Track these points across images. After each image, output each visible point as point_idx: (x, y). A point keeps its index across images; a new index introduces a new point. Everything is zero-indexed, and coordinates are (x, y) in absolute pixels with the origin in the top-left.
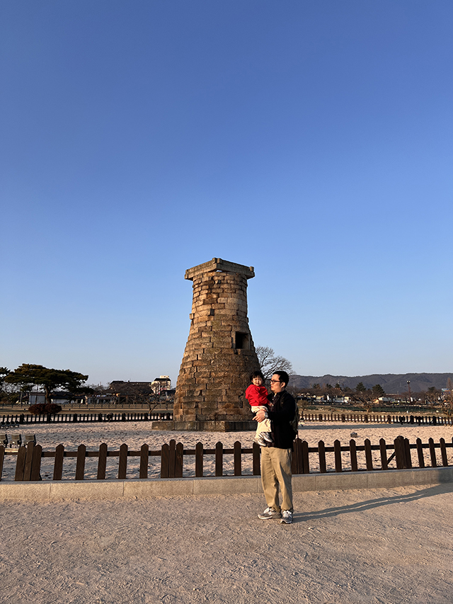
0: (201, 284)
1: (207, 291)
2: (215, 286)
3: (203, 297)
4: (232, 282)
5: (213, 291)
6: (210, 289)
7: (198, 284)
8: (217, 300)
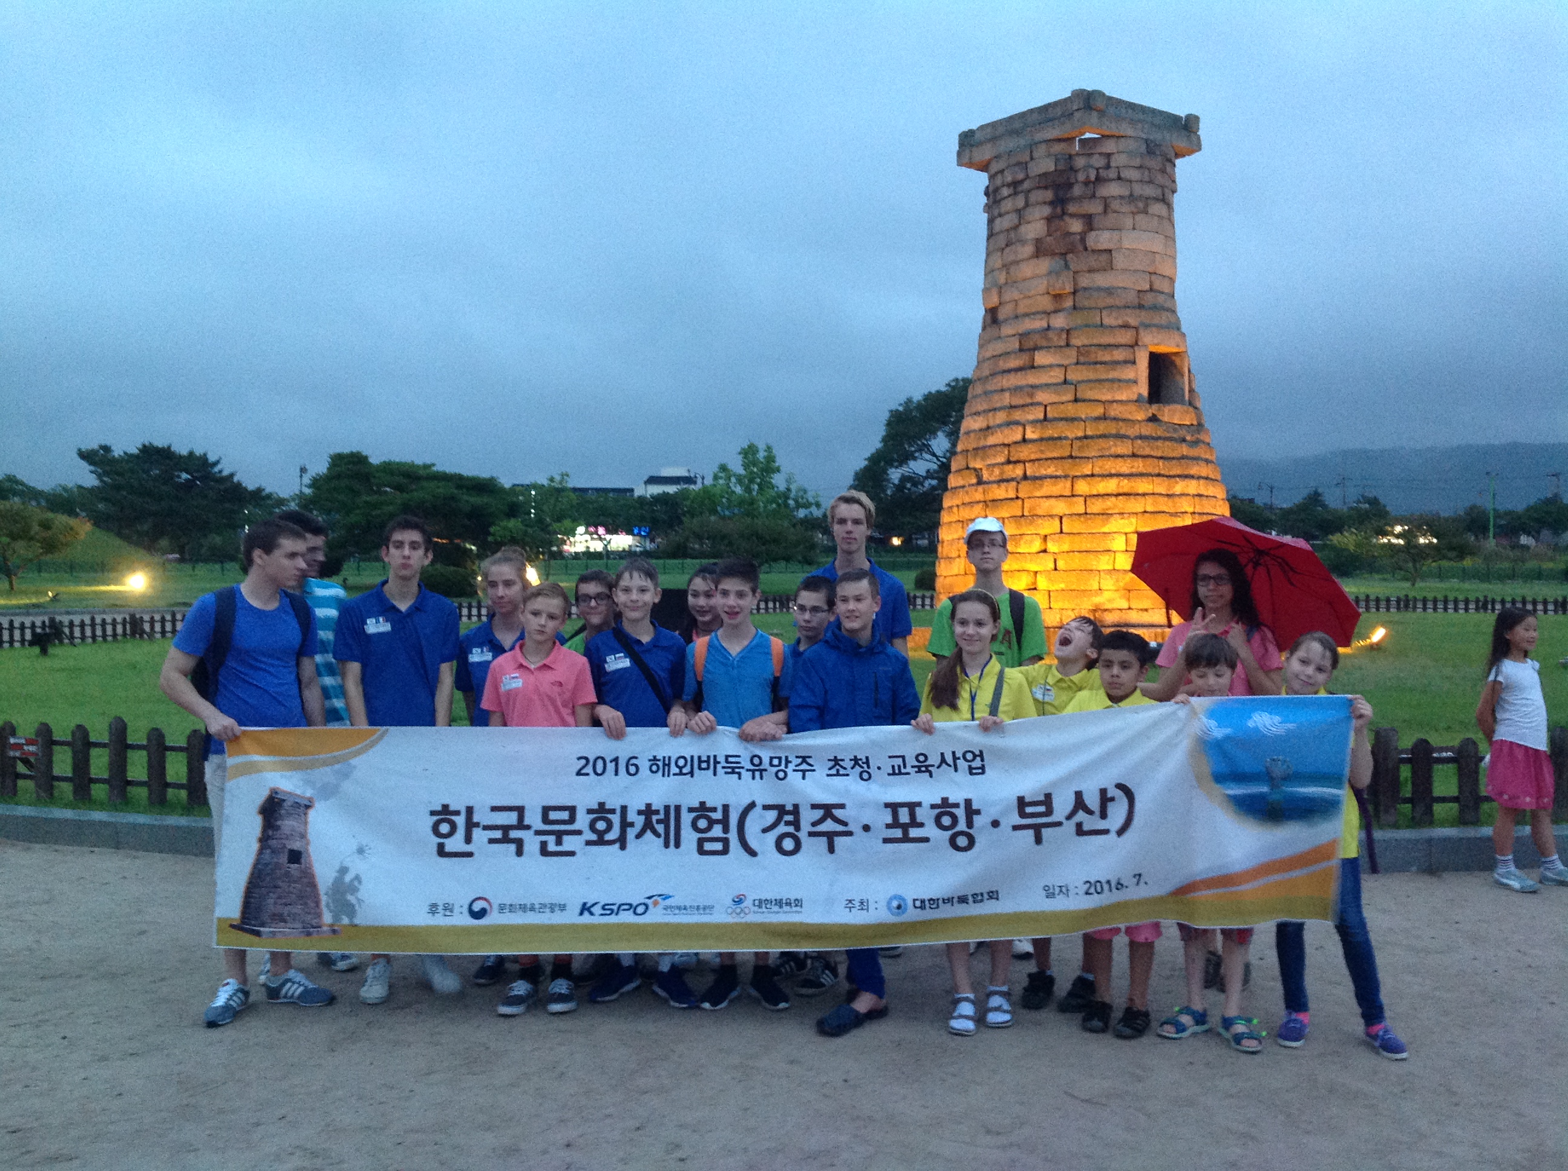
0: (1026, 185)
1: (1047, 211)
2: (1077, 191)
3: (1035, 228)
4: (1134, 174)
5: (1072, 208)
6: (1060, 203)
7: (1015, 184)
8: (1083, 240)
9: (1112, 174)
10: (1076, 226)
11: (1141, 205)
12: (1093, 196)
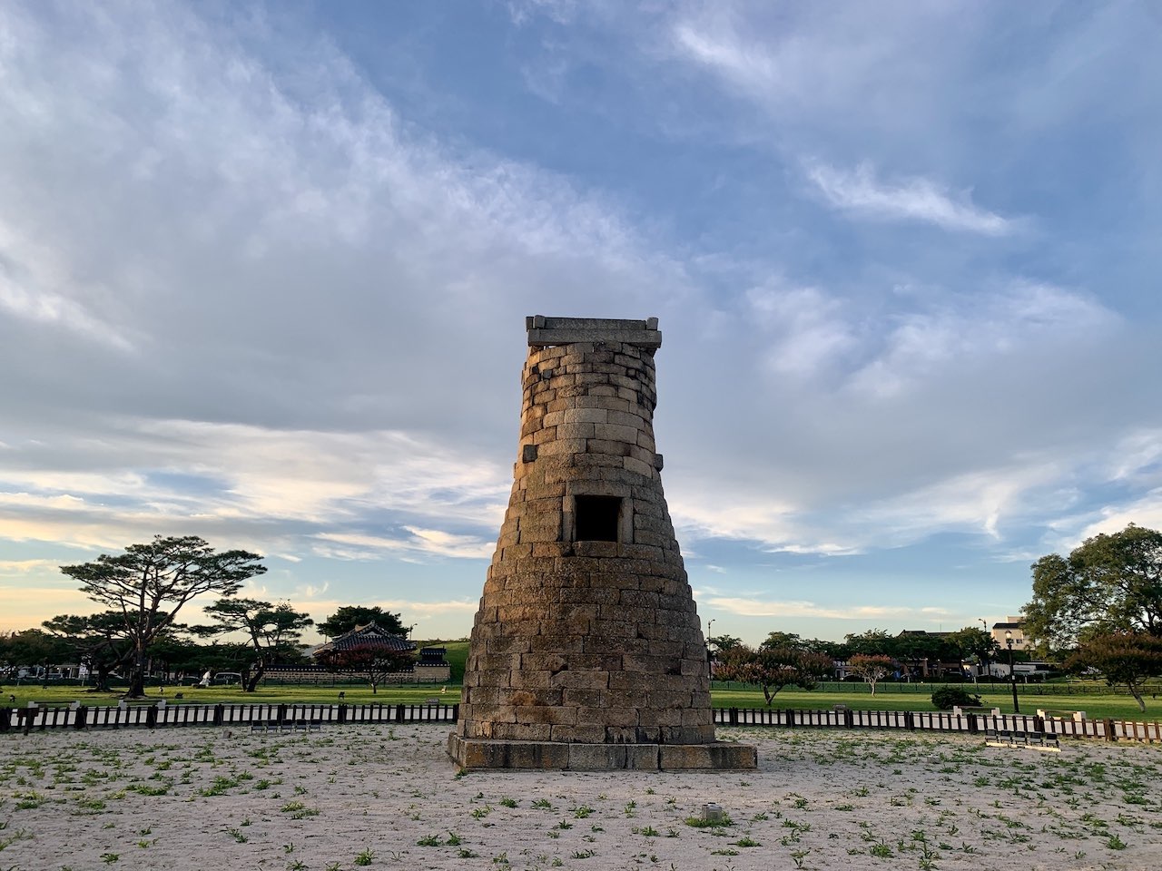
1: (527, 405)
2: (541, 386)
4: (579, 368)
5: (536, 401)
6: (533, 397)
8: (542, 421)
9: (561, 371)
10: (538, 412)
11: (581, 390)
12: (548, 389)
